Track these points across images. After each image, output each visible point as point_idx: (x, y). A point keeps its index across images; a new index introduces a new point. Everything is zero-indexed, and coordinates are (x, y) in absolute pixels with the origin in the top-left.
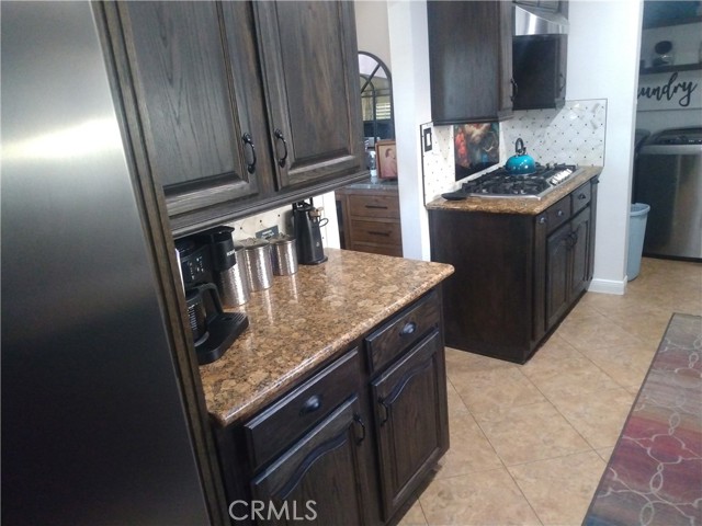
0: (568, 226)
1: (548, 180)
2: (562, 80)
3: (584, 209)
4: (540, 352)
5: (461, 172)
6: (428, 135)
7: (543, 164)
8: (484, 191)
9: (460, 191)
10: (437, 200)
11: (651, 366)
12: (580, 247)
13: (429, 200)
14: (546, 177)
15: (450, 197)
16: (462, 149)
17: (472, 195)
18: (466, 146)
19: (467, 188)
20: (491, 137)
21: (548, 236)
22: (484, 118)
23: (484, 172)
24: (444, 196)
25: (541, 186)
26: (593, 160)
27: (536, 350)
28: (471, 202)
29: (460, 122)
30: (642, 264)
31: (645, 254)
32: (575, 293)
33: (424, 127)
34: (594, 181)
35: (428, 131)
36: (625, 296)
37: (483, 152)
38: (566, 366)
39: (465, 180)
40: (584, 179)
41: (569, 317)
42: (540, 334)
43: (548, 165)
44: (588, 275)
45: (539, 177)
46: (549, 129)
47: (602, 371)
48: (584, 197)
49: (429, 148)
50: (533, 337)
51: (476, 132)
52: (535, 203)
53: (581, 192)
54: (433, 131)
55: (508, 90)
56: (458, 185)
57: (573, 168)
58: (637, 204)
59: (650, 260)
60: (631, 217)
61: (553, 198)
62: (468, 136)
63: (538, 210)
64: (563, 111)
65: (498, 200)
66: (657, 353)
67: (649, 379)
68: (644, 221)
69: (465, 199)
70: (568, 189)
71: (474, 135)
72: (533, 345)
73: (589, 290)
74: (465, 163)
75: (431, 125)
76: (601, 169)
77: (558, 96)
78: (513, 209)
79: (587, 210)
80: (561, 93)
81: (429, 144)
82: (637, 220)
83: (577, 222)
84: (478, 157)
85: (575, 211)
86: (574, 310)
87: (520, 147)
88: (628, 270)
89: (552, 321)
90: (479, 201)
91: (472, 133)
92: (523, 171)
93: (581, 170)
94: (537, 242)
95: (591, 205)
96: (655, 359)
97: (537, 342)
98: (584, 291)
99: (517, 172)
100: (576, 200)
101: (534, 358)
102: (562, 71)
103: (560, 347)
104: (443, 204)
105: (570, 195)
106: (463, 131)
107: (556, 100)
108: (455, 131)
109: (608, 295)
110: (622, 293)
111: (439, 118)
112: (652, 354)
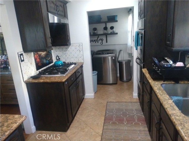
0: (75, 82)
1: (67, 69)
2: (69, 37)
5: (38, 68)
6: (22, 56)
8: (47, 74)
9: (38, 74)
10: (29, 79)
11: (104, 123)
12: (80, 87)
13: (26, 79)
14: (67, 67)
15: (34, 78)
16: (38, 60)
17: (42, 76)
18: (39, 58)
19: (40, 73)
20: (49, 55)
21: (69, 87)
23: (47, 67)
24: (32, 77)
25: (64, 71)
26: (81, 61)
27: (70, 125)
28: (41, 79)
29: (36, 51)
30: (97, 87)
31: (98, 84)
33: (19, 53)
34: (82, 67)
35: (22, 54)
36: (94, 98)
37: (46, 60)
38: (80, 129)
39: (40, 70)
40: (78, 67)
41: (80, 109)
42: (70, 119)
43: (68, 63)
44: (84, 93)
45: (63, 68)
46: (67, 52)
47: (91, 128)
48: (79, 72)
49: (23, 61)
50: (68, 122)
51: (43, 54)
53: (78, 71)
55: (49, 41)
56: (38, 72)
57: (75, 64)
58: (94, 71)
59: (99, 85)
60: (93, 75)
61: (69, 75)
62: (40, 55)
63: (64, 80)
64: (70, 46)
65: (51, 77)
66: (105, 118)
67: (104, 128)
68: (96, 76)
69: (39, 78)
71: (42, 55)
72: (68, 125)
73: (85, 98)
74: (40, 64)
75: (23, 53)
76: (83, 63)
77: (68, 42)
78: (56, 81)
79: (81, 76)
80: (69, 41)
81: (22, 59)
82: (94, 76)
83: (78, 80)
85: (77, 77)
86: (81, 106)
87: (58, 58)
88: (94, 90)
89: (74, 114)
90: (44, 78)
91: (41, 54)
92: (60, 66)
93: (78, 64)
94: (65, 91)
95: (82, 74)
96: (105, 120)
97: (70, 123)
99: (57, 66)
100: (77, 73)
101: (70, 128)
102: (68, 34)
103: (78, 122)
104: (31, 80)
105: (75, 72)
106: (37, 54)
107: (68, 43)
108: (34, 53)
109: (90, 99)
110: (93, 97)
111: (26, 49)
112: (103, 118)
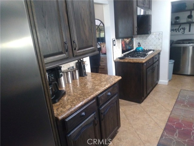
0: (152, 66)
1: (147, 54)
2: (150, 26)
3: (156, 61)
4: (145, 100)
5: (123, 51)
6: (114, 42)
7: (145, 49)
8: (130, 57)
9: (123, 57)
10: (117, 59)
11: (175, 104)
12: (156, 71)
13: (115, 59)
14: (146, 53)
15: (120, 58)
16: (124, 45)
17: (126, 58)
18: (125, 45)
19: (125, 56)
20: (131, 42)
21: (147, 69)
22: (129, 37)
23: (129, 52)
24: (119, 58)
25: (145, 55)
26: (159, 48)
27: (144, 100)
28: (126, 60)
29: (123, 38)
30: (173, 76)
31: (173, 73)
32: (154, 84)
33: (113, 40)
34: (159, 54)
35: (114, 40)
36: (168, 85)
37: (129, 46)
38: (152, 104)
40: (156, 53)
41: (153, 91)
42: (145, 95)
43: (147, 50)
44: (158, 79)
45: (144, 53)
46: (147, 40)
47: (162, 105)
48: (156, 58)
49: (114, 45)
50: (143, 96)
51: (127, 41)
52: (143, 60)
53: (156, 57)
54: (116, 40)
55: (136, 30)
56: (123, 55)
57: (153, 50)
58: (171, 60)
60: (169, 63)
61: (148, 58)
62: (125, 42)
63: (144, 62)
64: (151, 35)
65: (133, 59)
66: (177, 100)
67: (175, 107)
68: (173, 64)
69: (124, 59)
70: (152, 56)
71: (127, 42)
72: (143, 98)
73: (158, 83)
74: (125, 49)
75: (115, 39)
76: (161, 51)
77: (149, 31)
78: (137, 61)
79: (158, 62)
80: (150, 31)
81: (115, 44)
82: (171, 64)
83: (155, 65)
84: (128, 47)
85: (154, 62)
86: (154, 89)
87: (139, 45)
88: (169, 78)
89: (148, 92)
90: (128, 59)
91: (126, 41)
92: (140, 51)
93: (156, 51)
94: (144, 70)
95: (158, 60)
96: (176, 102)
97: (144, 97)
98: (157, 84)
99: (138, 51)
100: (154, 59)
101: (144, 102)
102: (150, 24)
103: (151, 99)
104: (119, 60)
105: (153, 58)
106: (124, 41)
107: (149, 32)
108: (122, 41)
109: (163, 85)
110: (167, 84)
111: (117, 37)
112: (175, 101)
